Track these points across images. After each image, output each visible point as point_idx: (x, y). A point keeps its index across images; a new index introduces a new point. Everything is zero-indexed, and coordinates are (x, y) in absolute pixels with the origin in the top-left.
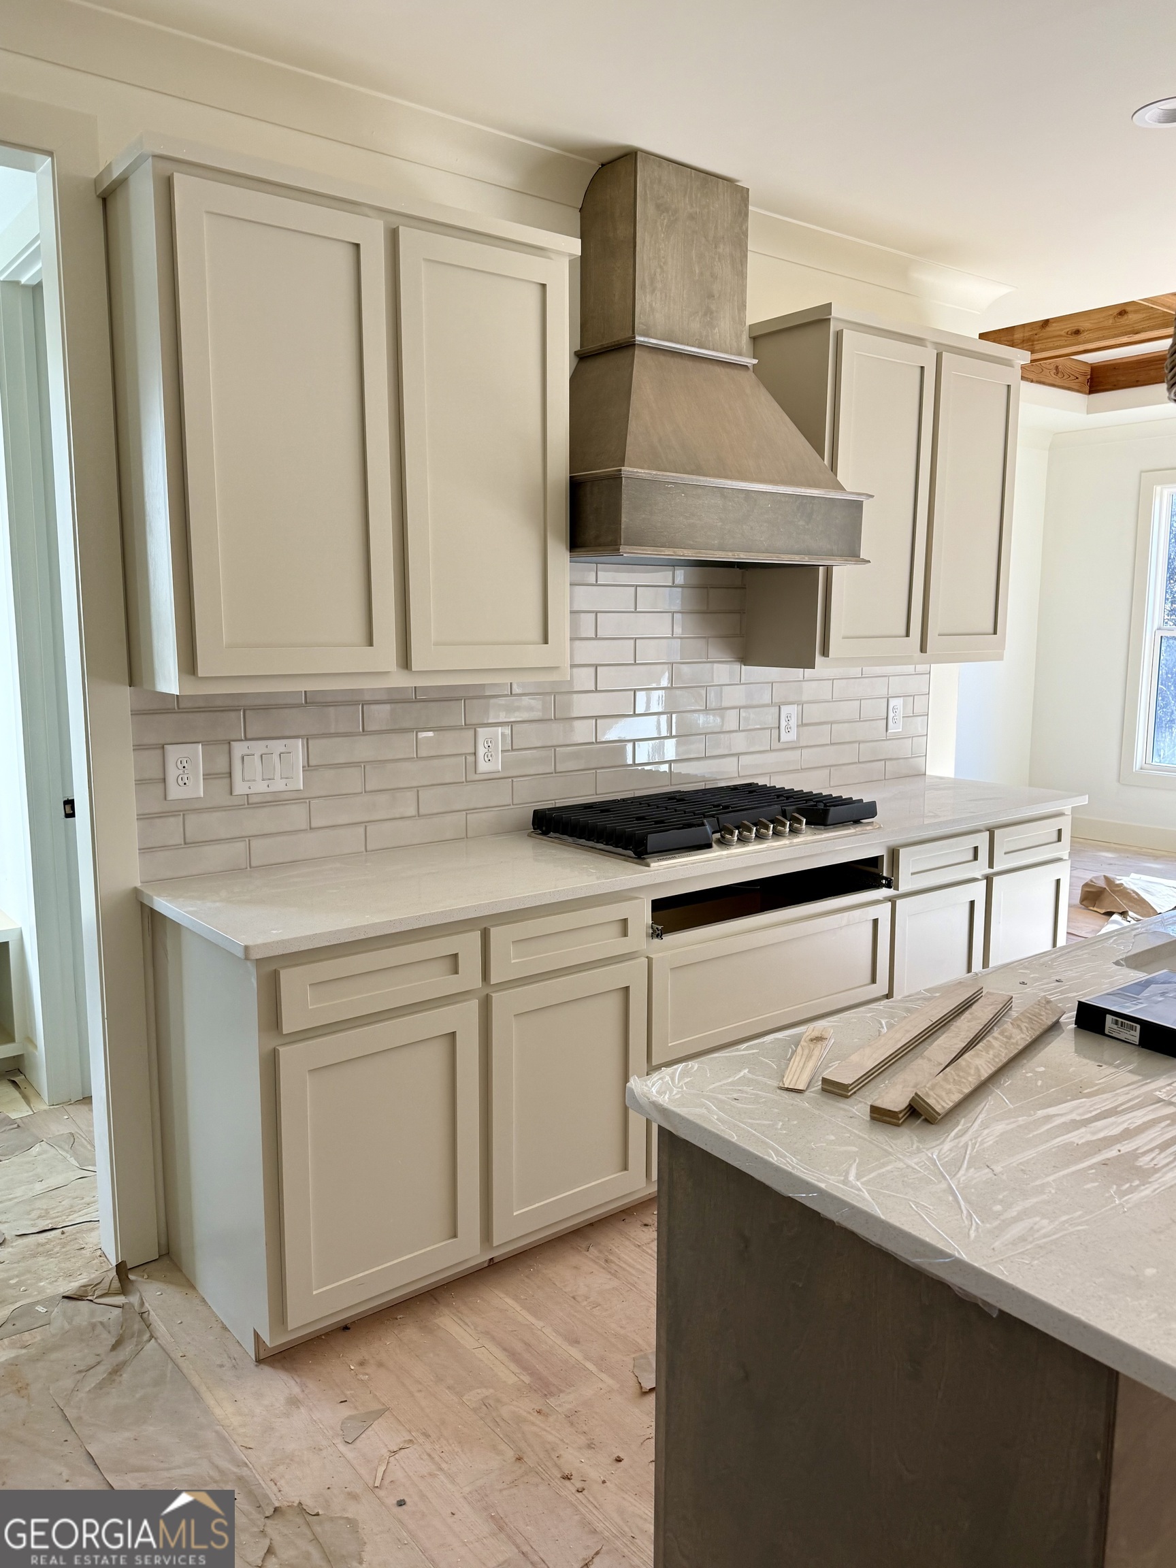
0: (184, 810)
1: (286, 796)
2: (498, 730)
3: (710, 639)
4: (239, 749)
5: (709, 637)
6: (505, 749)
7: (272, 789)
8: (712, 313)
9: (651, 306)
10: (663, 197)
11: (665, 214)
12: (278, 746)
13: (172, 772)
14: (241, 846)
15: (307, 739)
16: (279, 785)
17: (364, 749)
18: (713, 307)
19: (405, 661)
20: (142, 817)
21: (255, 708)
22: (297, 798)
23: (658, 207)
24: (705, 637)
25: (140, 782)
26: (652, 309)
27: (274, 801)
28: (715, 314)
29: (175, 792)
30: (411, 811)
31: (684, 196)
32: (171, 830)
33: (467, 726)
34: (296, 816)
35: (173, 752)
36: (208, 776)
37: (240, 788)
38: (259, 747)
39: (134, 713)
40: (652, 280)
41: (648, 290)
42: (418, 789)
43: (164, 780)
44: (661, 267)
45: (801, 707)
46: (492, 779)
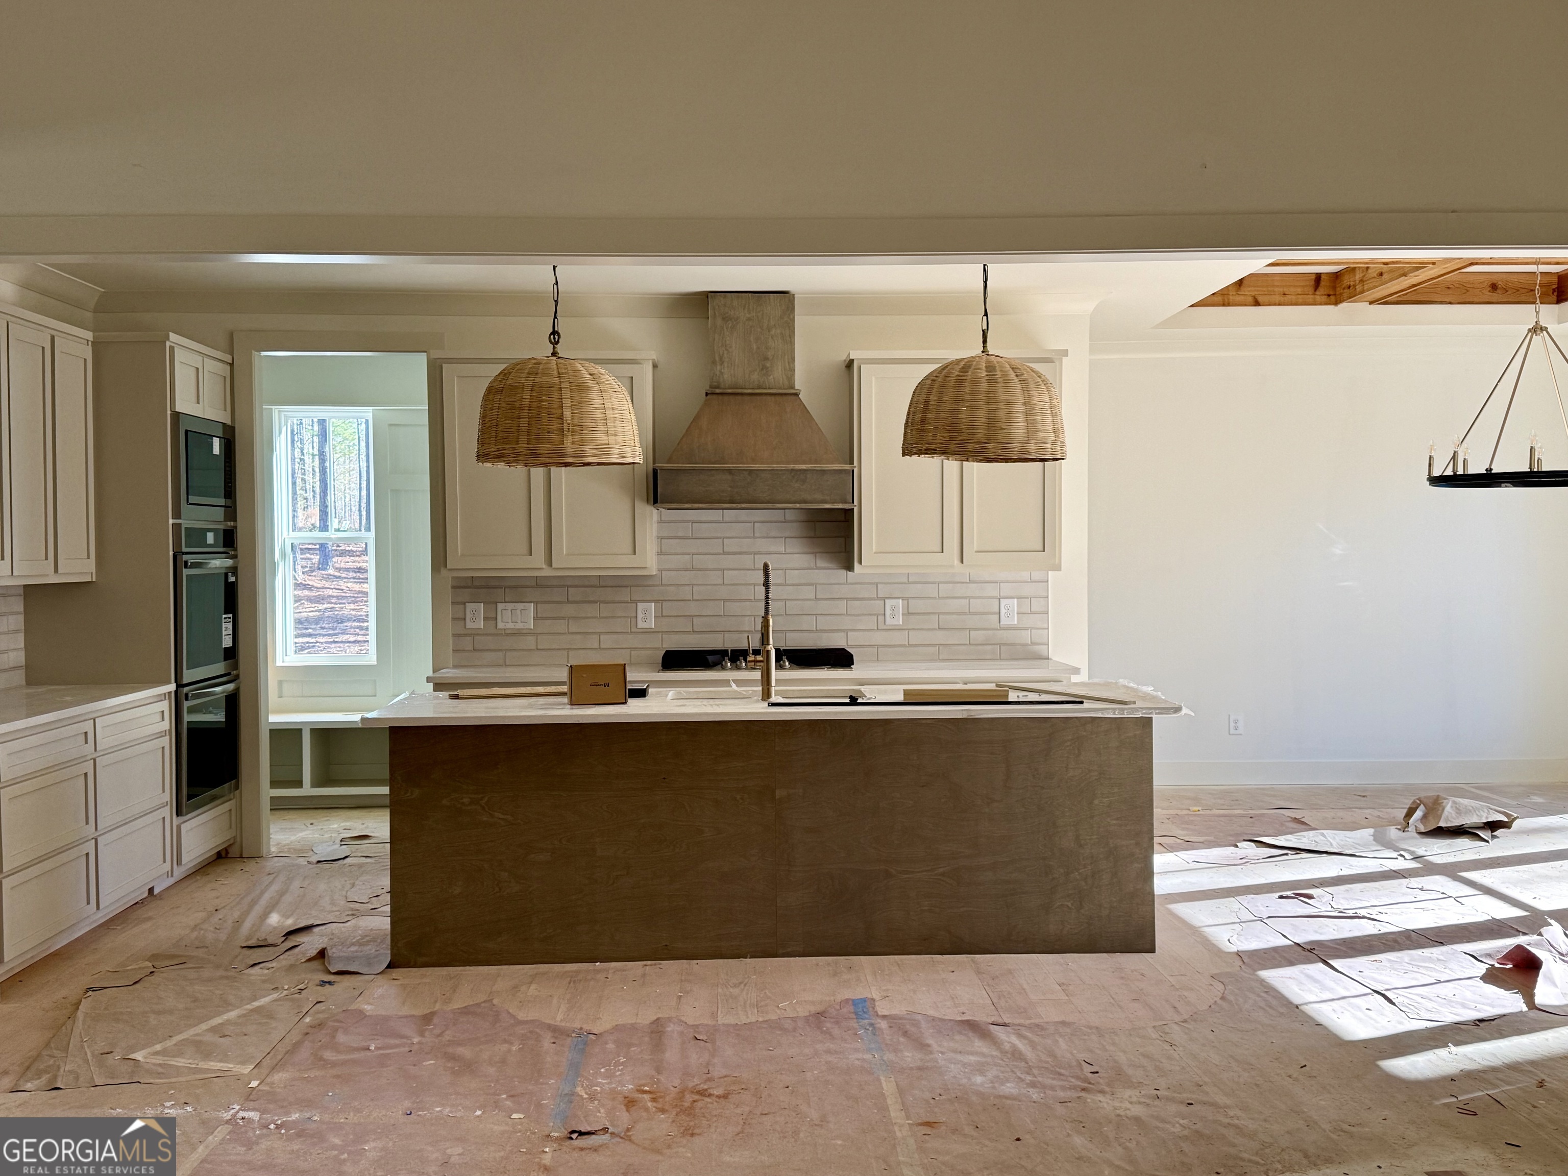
0: (474, 634)
1: (524, 631)
2: (652, 605)
3: (818, 555)
4: (500, 606)
5: (816, 553)
6: (658, 615)
7: (517, 627)
8: (767, 368)
9: (720, 372)
10: (728, 313)
11: (729, 322)
12: (520, 606)
13: (469, 616)
14: (501, 654)
15: (536, 603)
16: (520, 626)
17: (569, 610)
18: (768, 365)
19: (550, 563)
20: (454, 635)
21: (510, 587)
22: (529, 633)
23: (724, 319)
24: (812, 553)
25: (454, 619)
26: (722, 373)
27: (518, 633)
28: (770, 369)
29: (470, 625)
30: (596, 645)
31: (744, 309)
32: (467, 643)
33: (632, 602)
34: (530, 642)
35: (470, 606)
36: (485, 619)
37: (501, 625)
38: (510, 606)
39: (453, 587)
40: (721, 358)
41: (718, 364)
42: (600, 634)
43: (465, 619)
44: (727, 350)
45: (906, 602)
46: (647, 632)
